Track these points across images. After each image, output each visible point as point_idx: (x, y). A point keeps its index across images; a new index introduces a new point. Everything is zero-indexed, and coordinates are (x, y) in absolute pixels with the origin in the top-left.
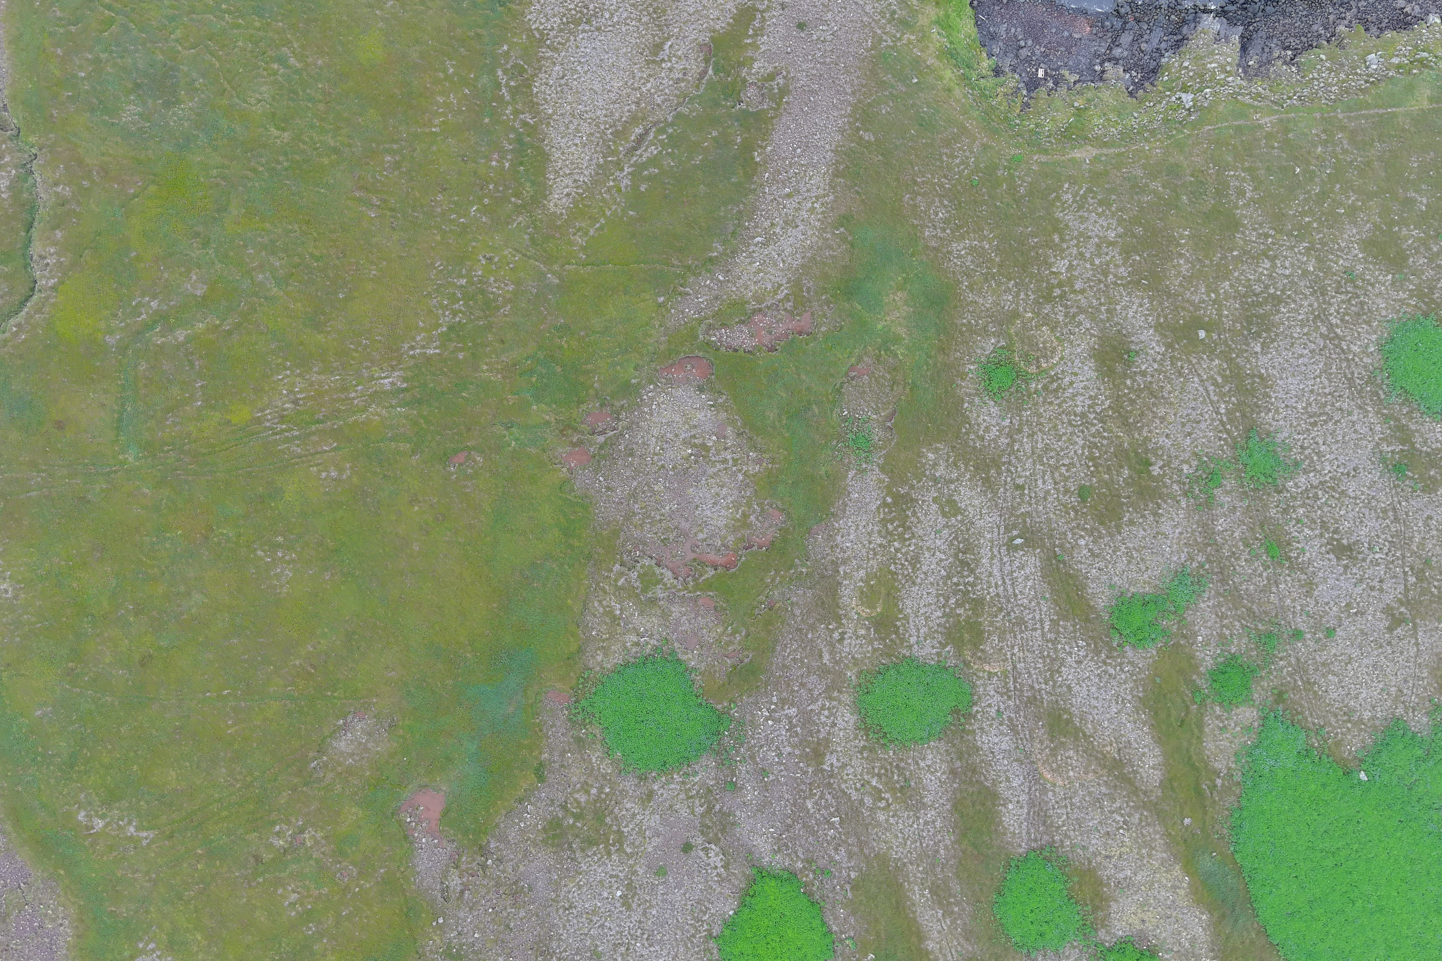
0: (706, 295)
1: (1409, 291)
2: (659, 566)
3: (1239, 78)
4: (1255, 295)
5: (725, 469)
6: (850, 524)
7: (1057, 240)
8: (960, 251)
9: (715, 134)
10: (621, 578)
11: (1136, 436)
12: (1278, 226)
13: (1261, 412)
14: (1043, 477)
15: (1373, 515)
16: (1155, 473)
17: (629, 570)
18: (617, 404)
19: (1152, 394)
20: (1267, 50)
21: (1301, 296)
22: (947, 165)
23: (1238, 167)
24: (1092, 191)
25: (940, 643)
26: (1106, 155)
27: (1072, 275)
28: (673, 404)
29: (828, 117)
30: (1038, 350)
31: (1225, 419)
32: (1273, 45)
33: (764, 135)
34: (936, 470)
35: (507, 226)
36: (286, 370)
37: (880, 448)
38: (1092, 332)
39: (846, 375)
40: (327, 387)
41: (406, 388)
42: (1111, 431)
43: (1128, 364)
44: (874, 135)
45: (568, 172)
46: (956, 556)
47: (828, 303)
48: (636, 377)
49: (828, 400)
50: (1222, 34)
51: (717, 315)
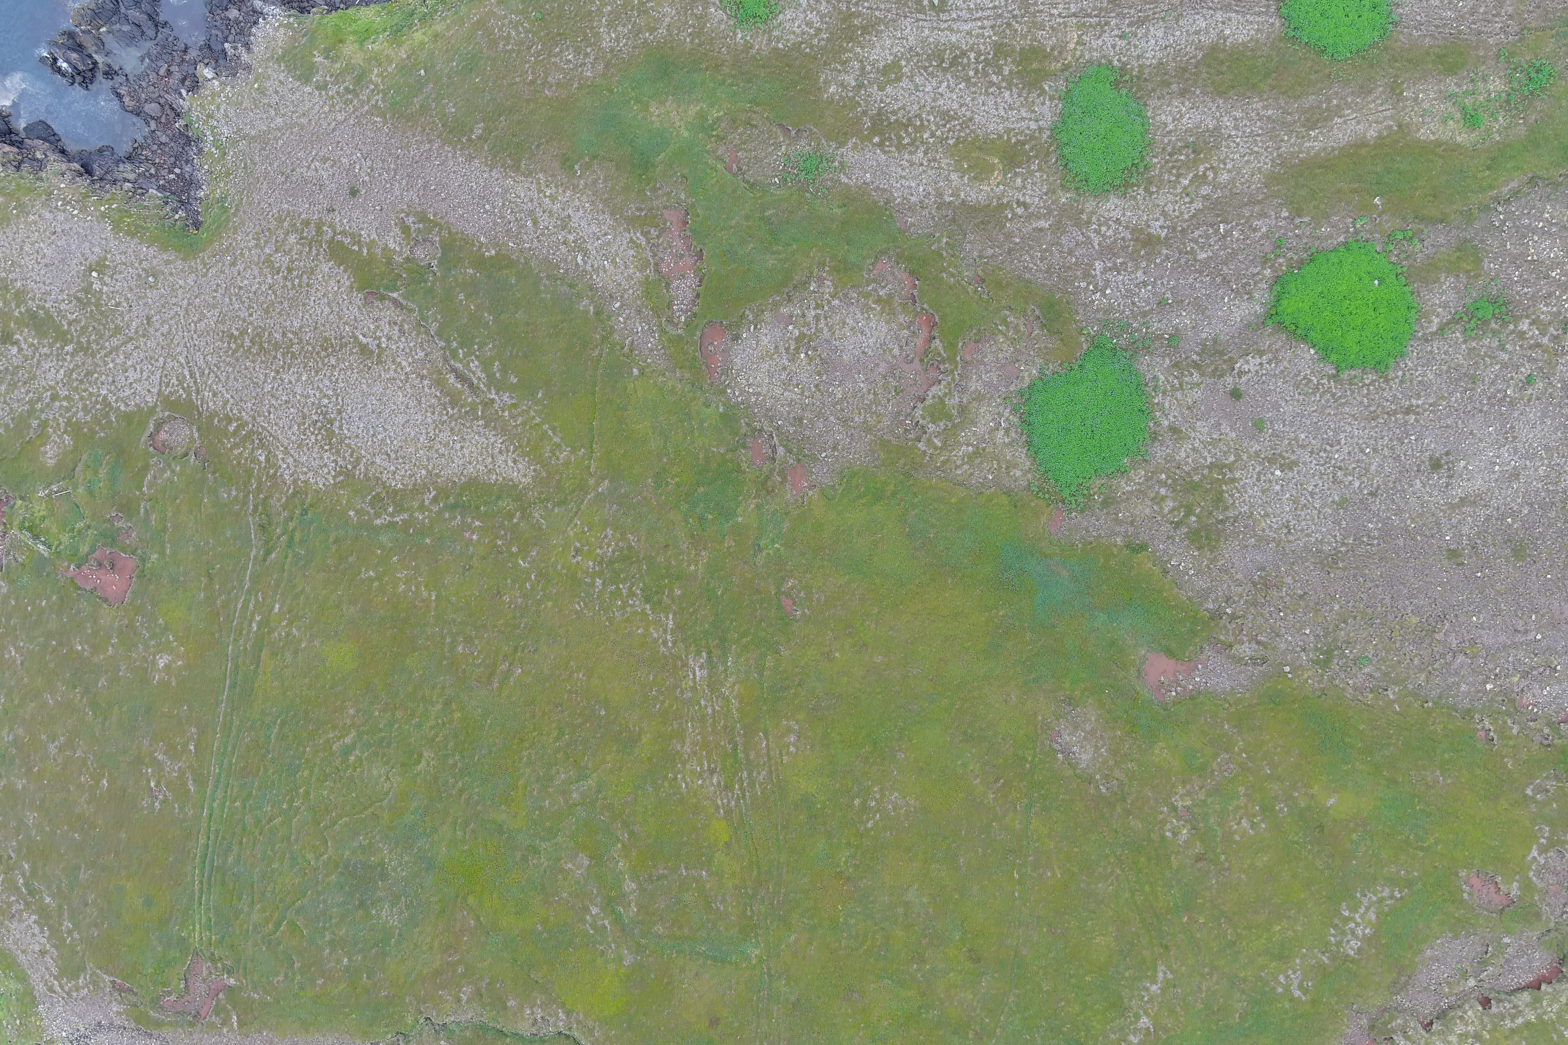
0: (635, 322)
2: (924, 399)
5: (826, 318)
6: (899, 185)
8: (612, 38)
9: (462, 296)
10: (933, 442)
17: (925, 433)
18: (744, 430)
22: (517, 45)
25: (1039, 96)
28: (750, 369)
29: (454, 172)
33: (468, 243)
34: (849, 85)
35: (542, 529)
36: (676, 779)
37: (818, 145)
39: (735, 175)
40: (699, 737)
41: (708, 654)
44: (477, 123)
45: (490, 459)
46: (945, 70)
47: (654, 190)
48: (717, 407)
49: (760, 198)
51: (657, 312)
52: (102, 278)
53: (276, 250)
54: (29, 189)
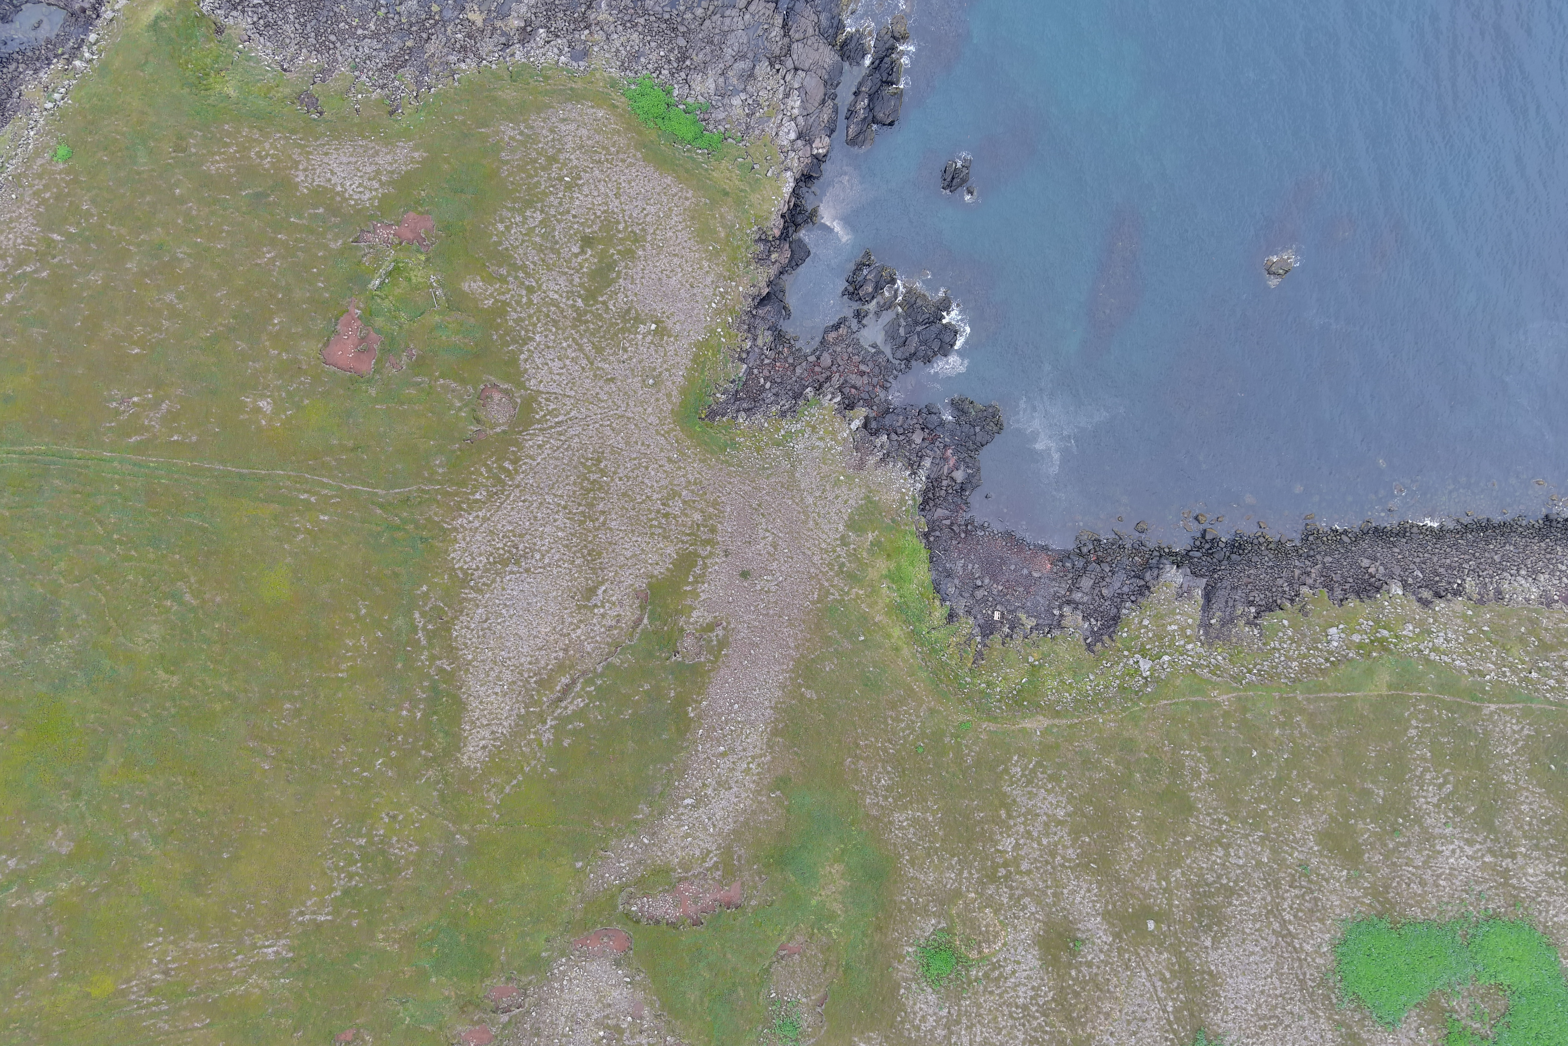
0: (629, 859)
1: (1365, 888)
3: (1199, 644)
4: (1207, 884)
7: (1004, 816)
8: (902, 822)
9: (647, 687)
11: (1080, 1032)
12: (1233, 812)
13: (1209, 1010)
18: (525, 980)
19: (1097, 987)
20: (1230, 604)
21: (1254, 889)
22: (892, 729)
23: (1194, 746)
24: (1042, 766)
26: (1058, 727)
27: (1018, 854)
28: (586, 980)
29: (768, 672)
30: (980, 933)
31: (1172, 1018)
32: (1237, 598)
33: (700, 688)
35: (415, 780)
36: (158, 937)
38: (1037, 916)
39: (776, 953)
41: (291, 958)
42: (1053, 1026)
43: (1074, 954)
44: (816, 693)
45: (485, 723)
48: (546, 950)
49: (755, 981)
50: (1185, 588)
51: (640, 882)
52: (650, 334)
53: (685, 502)
54: (735, 258)
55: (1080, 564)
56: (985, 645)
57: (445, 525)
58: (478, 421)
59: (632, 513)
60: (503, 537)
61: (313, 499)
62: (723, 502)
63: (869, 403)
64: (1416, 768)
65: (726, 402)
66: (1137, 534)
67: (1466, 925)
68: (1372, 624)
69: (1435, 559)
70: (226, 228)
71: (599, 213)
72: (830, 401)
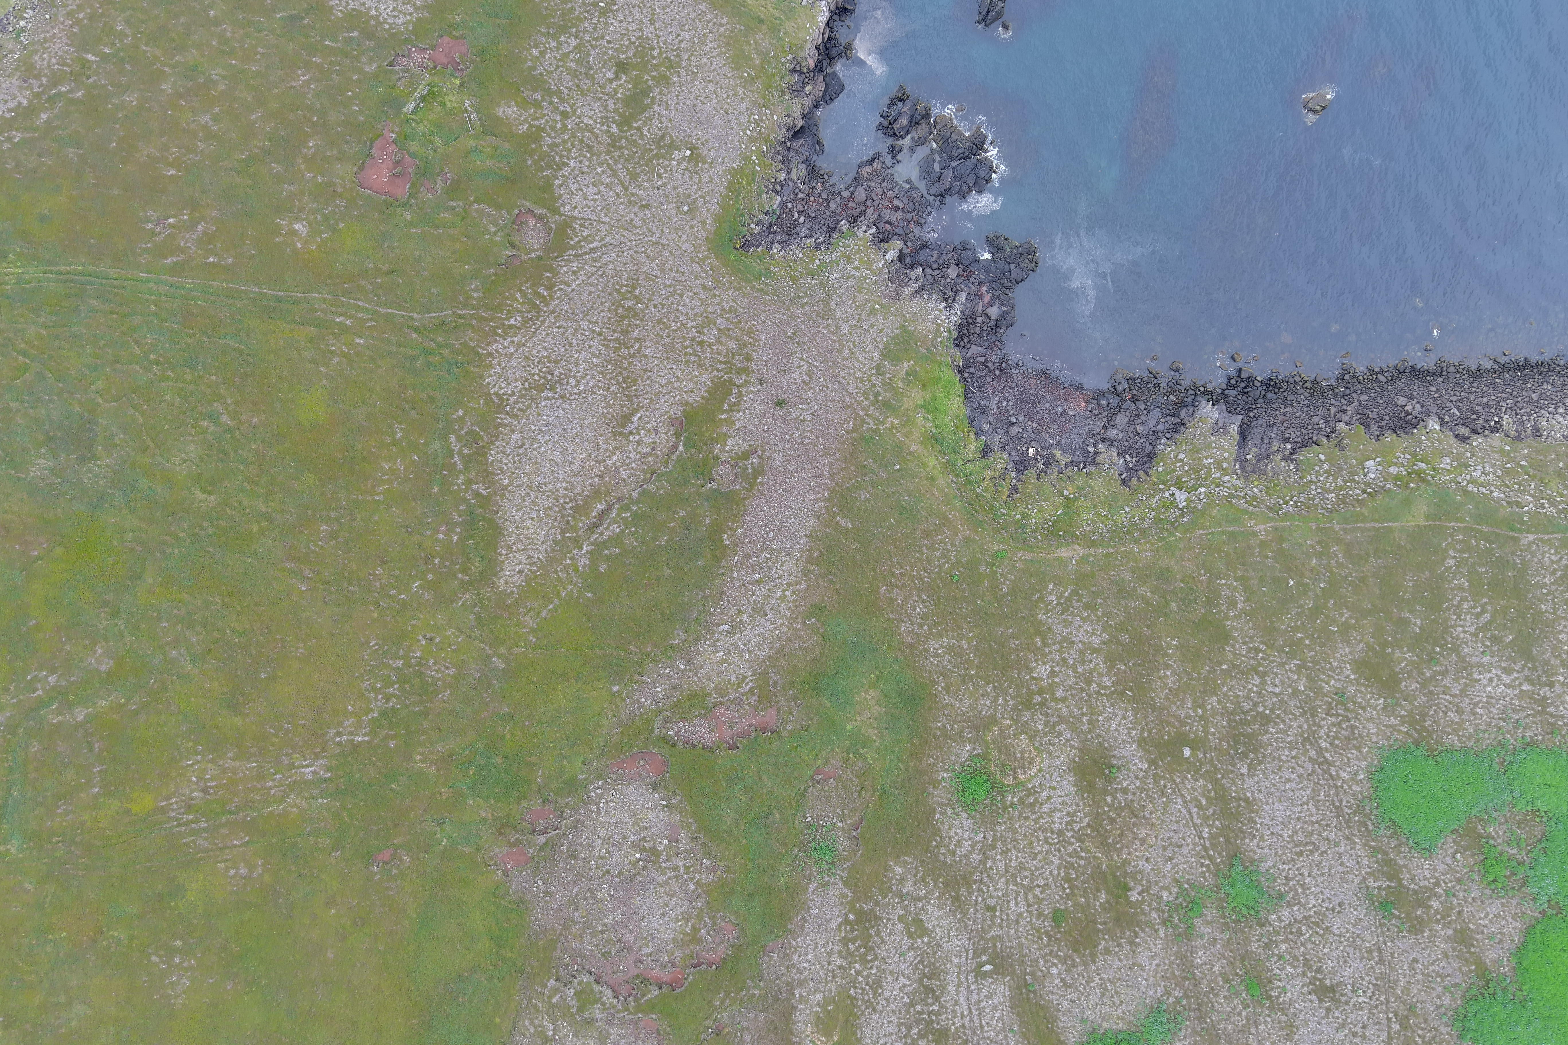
0: (665, 684)
1: (1401, 716)
2: (598, 983)
3: (1235, 477)
4: (1243, 712)
5: (676, 877)
6: (808, 942)
7: (1039, 644)
8: (937, 650)
9: (682, 513)
10: (555, 994)
11: (1115, 857)
12: (1269, 640)
13: (1245, 837)
14: (1016, 899)
15: (1358, 954)
16: (1134, 899)
17: (565, 986)
18: (562, 802)
19: (1133, 813)
20: (1266, 441)
21: (1290, 716)
22: (927, 557)
23: (1230, 575)
24: (1077, 594)
26: (1094, 556)
27: (1053, 681)
28: (623, 803)
29: (804, 500)
30: (1015, 760)
31: (1207, 844)
32: (1273, 435)
33: (735, 516)
34: (904, 886)
35: (452, 604)
36: (197, 755)
37: (844, 859)
38: (1073, 743)
39: (812, 778)
40: (241, 775)
41: (329, 778)
42: (1089, 852)
43: (1109, 780)
44: (851, 522)
45: (521, 547)
46: (921, 981)
47: (795, 698)
48: (583, 773)
49: (790, 805)
50: (1221, 424)
51: (676, 707)
52: (684, 160)
53: (720, 329)
54: (770, 86)
55: (1114, 402)
56: (1020, 480)
57: (481, 351)
58: (513, 246)
59: (667, 340)
60: (538, 363)
61: (348, 322)
62: (758, 331)
63: (904, 237)
64: (1453, 598)
65: (760, 234)
66: (1172, 373)
67: (1503, 752)
68: (1409, 457)
69: (1472, 398)
70: (260, 50)
71: (633, 39)
72: (865, 233)
